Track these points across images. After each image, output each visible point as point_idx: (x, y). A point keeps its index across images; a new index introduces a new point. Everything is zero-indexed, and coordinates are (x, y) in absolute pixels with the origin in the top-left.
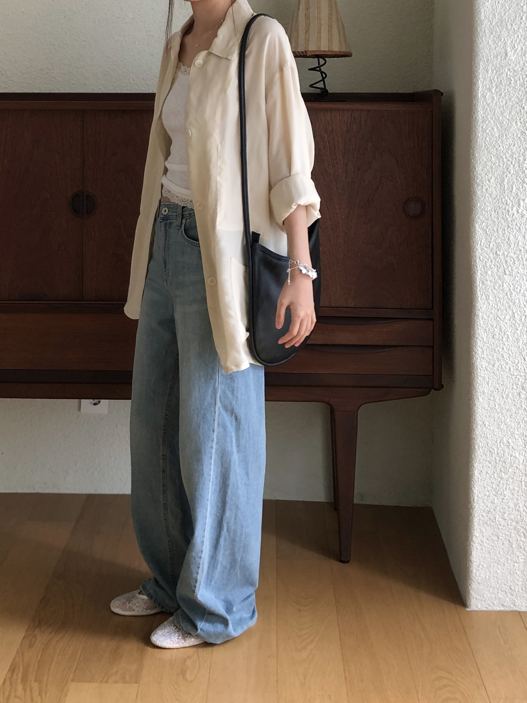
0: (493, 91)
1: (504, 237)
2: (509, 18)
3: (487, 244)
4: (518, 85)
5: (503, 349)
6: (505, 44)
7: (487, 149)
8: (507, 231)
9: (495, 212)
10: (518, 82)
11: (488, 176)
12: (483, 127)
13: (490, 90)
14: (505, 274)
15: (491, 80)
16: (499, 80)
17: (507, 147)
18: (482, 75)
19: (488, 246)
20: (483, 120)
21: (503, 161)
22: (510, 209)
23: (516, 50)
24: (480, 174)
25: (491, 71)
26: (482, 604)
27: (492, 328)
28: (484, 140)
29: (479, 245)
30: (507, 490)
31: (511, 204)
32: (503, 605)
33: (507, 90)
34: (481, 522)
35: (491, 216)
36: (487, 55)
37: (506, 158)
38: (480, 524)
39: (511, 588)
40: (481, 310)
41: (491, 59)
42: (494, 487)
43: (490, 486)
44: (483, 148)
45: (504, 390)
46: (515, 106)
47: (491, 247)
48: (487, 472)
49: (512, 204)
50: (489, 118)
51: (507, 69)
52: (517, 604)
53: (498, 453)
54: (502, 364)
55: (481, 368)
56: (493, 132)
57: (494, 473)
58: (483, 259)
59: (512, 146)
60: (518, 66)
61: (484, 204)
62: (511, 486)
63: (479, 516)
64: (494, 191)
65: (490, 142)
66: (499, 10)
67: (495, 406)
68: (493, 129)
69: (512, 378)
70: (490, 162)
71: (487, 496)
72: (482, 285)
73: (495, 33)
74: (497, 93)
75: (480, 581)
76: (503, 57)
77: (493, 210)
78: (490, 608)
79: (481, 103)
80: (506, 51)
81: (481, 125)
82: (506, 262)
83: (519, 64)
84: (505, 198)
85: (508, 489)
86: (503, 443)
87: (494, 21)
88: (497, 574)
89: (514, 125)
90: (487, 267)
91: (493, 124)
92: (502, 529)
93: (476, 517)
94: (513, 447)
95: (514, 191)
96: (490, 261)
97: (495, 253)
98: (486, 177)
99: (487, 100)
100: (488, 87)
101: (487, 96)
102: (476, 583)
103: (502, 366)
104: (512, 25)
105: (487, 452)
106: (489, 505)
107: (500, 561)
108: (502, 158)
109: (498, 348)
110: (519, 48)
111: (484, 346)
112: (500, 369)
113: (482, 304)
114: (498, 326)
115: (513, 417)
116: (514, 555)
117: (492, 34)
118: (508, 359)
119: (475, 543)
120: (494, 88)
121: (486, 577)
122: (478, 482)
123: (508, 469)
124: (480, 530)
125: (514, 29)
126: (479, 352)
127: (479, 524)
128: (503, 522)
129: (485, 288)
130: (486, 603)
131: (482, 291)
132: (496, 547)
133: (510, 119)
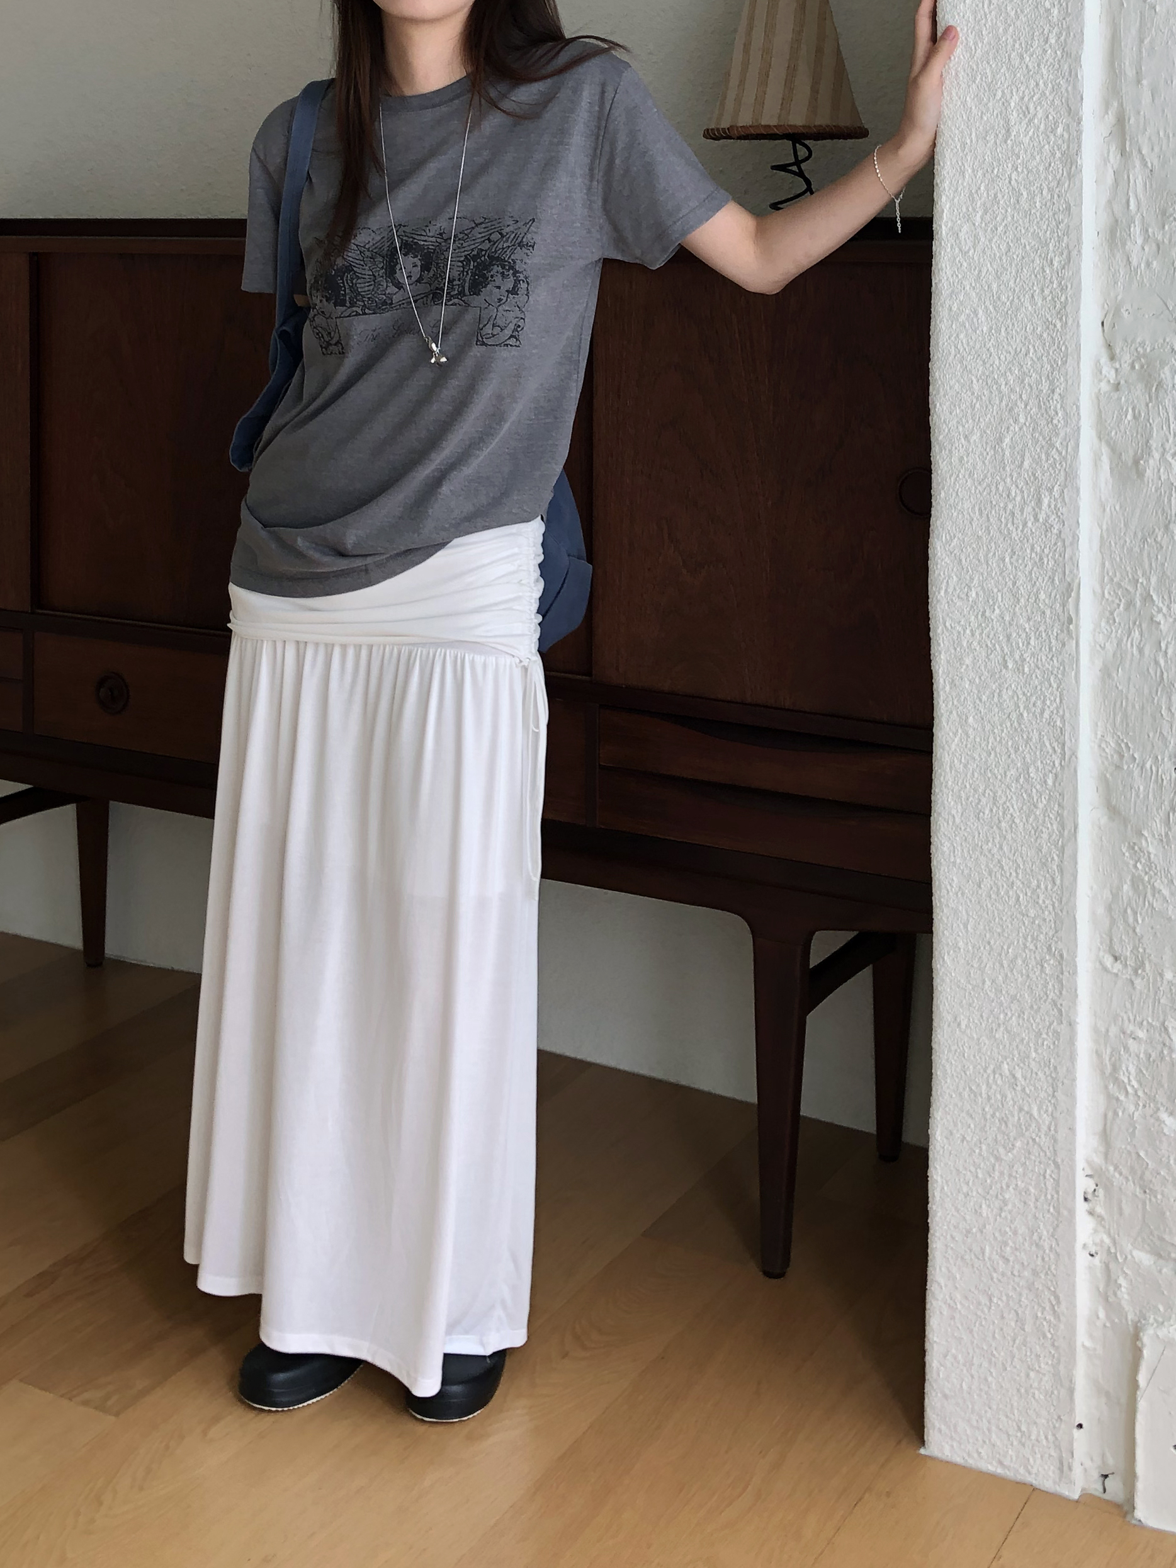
0: (978, 219)
1: (1004, 578)
2: (1015, 41)
3: (961, 590)
4: (1038, 204)
5: (1001, 848)
6: (1006, 104)
7: (961, 362)
8: (1011, 563)
9: (981, 514)
10: (1038, 199)
11: (963, 426)
12: (950, 309)
13: (968, 218)
14: (1006, 667)
15: (971, 194)
16: (992, 193)
17: (1009, 358)
18: (951, 183)
19: (963, 596)
20: (953, 292)
21: (1000, 392)
22: (1017, 512)
23: (1030, 121)
24: (944, 422)
25: (970, 171)
26: (952, 1446)
27: (974, 795)
28: (953, 338)
29: (942, 593)
30: (1011, 1188)
31: (1018, 498)
32: (1000, 1463)
33: (1009, 219)
34: (950, 1251)
35: (971, 523)
36: (962, 132)
37: (1006, 384)
38: (947, 1255)
39: (1019, 1429)
40: (946, 747)
41: (971, 141)
42: (980, 1175)
43: (970, 1171)
44: (951, 358)
45: (1005, 947)
46: (1029, 256)
47: (971, 599)
48: (963, 1139)
49: (1023, 497)
50: (968, 288)
51: (1010, 165)
52: (1034, 1471)
53: (989, 1098)
54: (1000, 884)
55: (949, 887)
56: (975, 320)
57: (981, 1143)
58: (952, 627)
59: (1021, 355)
60: (1038, 158)
61: (954, 495)
62: (1019, 1183)
63: (945, 1238)
64: (980, 464)
65: (968, 344)
66: (992, 20)
67: (984, 982)
68: (976, 313)
69: (1024, 923)
70: (969, 393)
71: (963, 1193)
72: (951, 688)
73: (982, 79)
74: (986, 224)
75: (947, 1392)
76: (1000, 136)
77: (977, 509)
78: (971, 1462)
79: (949, 250)
80: (1007, 122)
81: (948, 303)
82: (1009, 637)
83: (1040, 152)
84: (1005, 483)
85: (1014, 1189)
86: (1001, 1074)
87: (979, 51)
88: (989, 1387)
89: (1027, 304)
90: (962, 646)
91: (976, 300)
92: (999, 1281)
93: (939, 1239)
94: (1023, 1090)
95: (1026, 464)
96: (968, 632)
97: (980, 613)
98: (961, 429)
99: (963, 242)
100: (964, 210)
101: (960, 235)
102: (939, 1395)
103: (998, 889)
104: (1022, 57)
105: (964, 1089)
106: (968, 1217)
107: (994, 1356)
108: (997, 383)
109: (990, 844)
110: (1040, 115)
111: (956, 836)
112: (993, 896)
113: (951, 734)
114: (988, 791)
115: (1025, 1017)
116: (1028, 1350)
117: (974, 82)
118: (1014, 874)
119: (937, 1300)
120: (979, 215)
121: (961, 1386)
122: (943, 1156)
123: (1012, 1139)
124: (949, 1271)
125: (1027, 66)
126: (945, 849)
127: (945, 1257)
128: (1001, 1266)
129: (958, 696)
130: (963, 1447)
131: (951, 703)
132: (985, 1318)
133: (1017, 290)
